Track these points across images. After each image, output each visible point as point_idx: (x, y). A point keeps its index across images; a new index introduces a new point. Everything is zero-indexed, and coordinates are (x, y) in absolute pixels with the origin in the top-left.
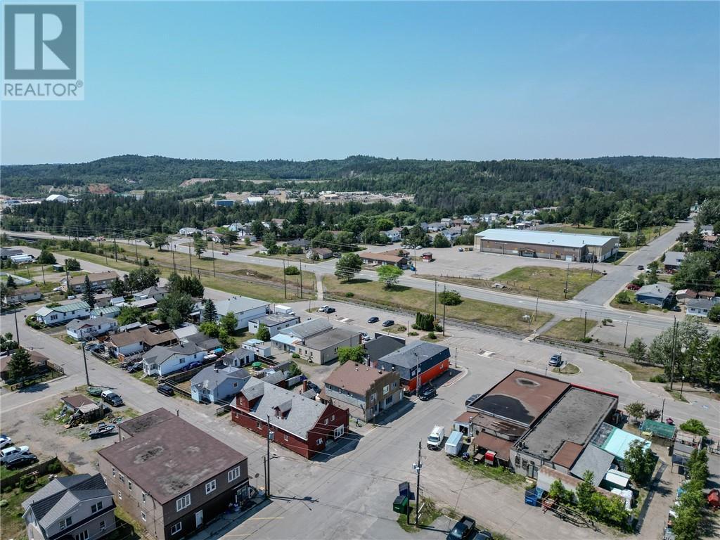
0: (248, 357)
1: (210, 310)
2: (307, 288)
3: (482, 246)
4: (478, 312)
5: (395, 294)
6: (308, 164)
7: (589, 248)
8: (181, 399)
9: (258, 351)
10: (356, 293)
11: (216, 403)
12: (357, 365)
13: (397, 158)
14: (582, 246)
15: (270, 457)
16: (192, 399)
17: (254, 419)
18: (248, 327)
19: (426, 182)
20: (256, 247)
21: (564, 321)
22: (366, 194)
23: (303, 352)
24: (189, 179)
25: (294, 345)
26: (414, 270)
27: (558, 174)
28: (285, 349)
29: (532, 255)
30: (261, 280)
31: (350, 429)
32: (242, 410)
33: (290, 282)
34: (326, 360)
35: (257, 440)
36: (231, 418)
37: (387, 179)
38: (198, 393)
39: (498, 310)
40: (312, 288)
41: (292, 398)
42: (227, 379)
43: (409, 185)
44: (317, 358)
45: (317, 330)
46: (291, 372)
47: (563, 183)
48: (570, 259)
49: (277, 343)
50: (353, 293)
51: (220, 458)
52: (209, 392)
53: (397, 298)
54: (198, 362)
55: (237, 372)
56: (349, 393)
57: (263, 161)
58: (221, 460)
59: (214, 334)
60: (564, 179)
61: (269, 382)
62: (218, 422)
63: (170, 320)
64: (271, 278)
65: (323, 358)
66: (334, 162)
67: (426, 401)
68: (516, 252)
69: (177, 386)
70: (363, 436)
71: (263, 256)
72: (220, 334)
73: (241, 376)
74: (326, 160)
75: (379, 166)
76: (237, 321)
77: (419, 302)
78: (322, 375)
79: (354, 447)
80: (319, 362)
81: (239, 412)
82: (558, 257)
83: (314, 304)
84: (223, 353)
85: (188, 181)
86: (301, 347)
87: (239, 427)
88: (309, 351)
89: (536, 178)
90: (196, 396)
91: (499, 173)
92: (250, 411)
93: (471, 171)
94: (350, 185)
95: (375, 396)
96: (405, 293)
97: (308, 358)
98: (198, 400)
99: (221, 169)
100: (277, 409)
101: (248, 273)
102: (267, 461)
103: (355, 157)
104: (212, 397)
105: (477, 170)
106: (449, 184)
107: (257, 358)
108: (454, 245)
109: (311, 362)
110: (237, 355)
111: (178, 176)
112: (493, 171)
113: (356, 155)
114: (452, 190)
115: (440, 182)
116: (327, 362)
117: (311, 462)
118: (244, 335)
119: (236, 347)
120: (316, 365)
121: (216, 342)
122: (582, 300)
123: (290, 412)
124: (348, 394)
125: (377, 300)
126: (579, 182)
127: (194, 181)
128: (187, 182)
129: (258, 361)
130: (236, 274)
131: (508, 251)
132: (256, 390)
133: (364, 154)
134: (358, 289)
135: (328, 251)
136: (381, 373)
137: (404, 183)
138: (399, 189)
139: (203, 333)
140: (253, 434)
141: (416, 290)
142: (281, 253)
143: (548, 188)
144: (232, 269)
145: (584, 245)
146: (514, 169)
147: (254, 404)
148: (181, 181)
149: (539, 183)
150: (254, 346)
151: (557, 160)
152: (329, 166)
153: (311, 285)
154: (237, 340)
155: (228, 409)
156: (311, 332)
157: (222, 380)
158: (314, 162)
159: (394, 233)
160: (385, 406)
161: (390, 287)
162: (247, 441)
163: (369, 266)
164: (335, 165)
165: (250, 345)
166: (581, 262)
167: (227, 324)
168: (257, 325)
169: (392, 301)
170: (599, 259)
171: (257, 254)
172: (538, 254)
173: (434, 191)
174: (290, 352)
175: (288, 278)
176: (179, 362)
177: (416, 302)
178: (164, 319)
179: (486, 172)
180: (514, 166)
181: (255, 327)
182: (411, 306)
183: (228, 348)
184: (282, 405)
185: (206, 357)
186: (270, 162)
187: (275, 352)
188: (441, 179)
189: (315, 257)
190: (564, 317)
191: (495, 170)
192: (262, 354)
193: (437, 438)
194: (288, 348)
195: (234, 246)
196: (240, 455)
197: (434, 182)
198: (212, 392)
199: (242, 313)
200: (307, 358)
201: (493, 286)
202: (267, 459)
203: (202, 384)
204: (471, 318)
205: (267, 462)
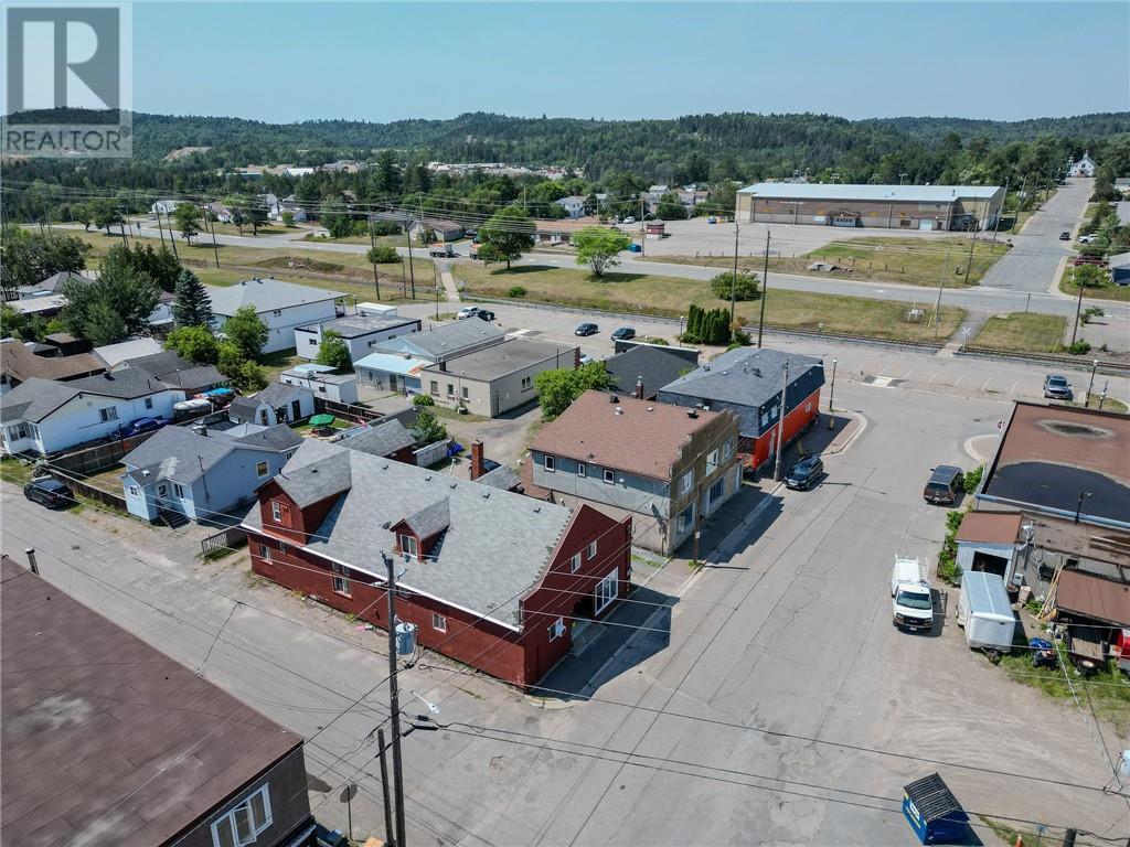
0: (296, 405)
1: (190, 296)
2: (423, 283)
3: (754, 211)
4: (805, 311)
5: (616, 287)
6: (391, 126)
7: (964, 204)
8: (94, 515)
9: (323, 390)
10: (530, 287)
11: (201, 523)
12: (616, 401)
13: (544, 117)
14: (954, 199)
15: (404, 728)
16: (129, 515)
17: (326, 564)
18: (295, 348)
19: (600, 147)
20: (307, 230)
21: (995, 318)
22: (498, 167)
23: (442, 390)
24: (180, 148)
25: (418, 375)
26: (638, 249)
27: (814, 136)
28: (394, 388)
29: (854, 223)
30: (322, 274)
31: (634, 580)
32: (283, 540)
33: (383, 275)
34: (502, 408)
35: (336, 634)
36: (248, 566)
37: (531, 144)
38: (142, 495)
39: (844, 304)
40: (432, 283)
41: (446, 492)
42: (235, 450)
43: (571, 151)
44: (481, 402)
45: (468, 342)
46: (420, 432)
47: (824, 149)
48: (930, 226)
49: (371, 373)
50: (524, 287)
51: (172, 749)
52: (179, 490)
53: (619, 292)
54: (160, 418)
55: (264, 435)
56: (611, 474)
57: (311, 122)
58: (179, 759)
59: (205, 355)
60: (825, 143)
61: (364, 450)
62: (208, 580)
63: (92, 330)
64: (340, 269)
65: (495, 401)
66: (437, 124)
67: (806, 490)
68: (821, 219)
69: (88, 483)
70: (677, 600)
71: (323, 239)
72: (222, 354)
73: (278, 445)
74: (422, 121)
75: (516, 126)
76: (266, 330)
77: (671, 297)
78: (501, 439)
79: (663, 640)
80: (487, 411)
81: (273, 544)
82: (905, 224)
83: (443, 308)
84: (230, 398)
85: (179, 151)
86: (435, 377)
87: (276, 592)
88: (458, 385)
89: (779, 142)
90: (138, 503)
91: (718, 136)
92: (308, 541)
93: (671, 132)
94: (470, 153)
95: (688, 479)
96: (633, 284)
97: (457, 403)
98: (146, 516)
99: (237, 132)
100: (402, 529)
101: (291, 264)
102: (390, 745)
103: (470, 115)
104: (188, 506)
105: (681, 130)
106: (639, 150)
107: (320, 406)
108: (692, 217)
109: (465, 412)
110: (265, 401)
111: (158, 144)
112: (707, 132)
113: (473, 111)
114: (646, 159)
115: (624, 146)
116: (506, 412)
117: (536, 702)
118: (287, 364)
119: (262, 385)
120: (480, 419)
121: (212, 374)
122: (1000, 286)
123: (448, 538)
124: (609, 476)
125: (580, 299)
126: (848, 149)
127: (187, 151)
128: (176, 154)
129: (324, 411)
130: (268, 267)
131: (805, 218)
132: (325, 475)
133: (488, 111)
134: (534, 282)
135: (453, 225)
136: (693, 416)
137: (563, 148)
138: (555, 159)
139: (176, 352)
140: (321, 612)
141: (656, 278)
142: (357, 234)
143: (801, 157)
144: (257, 258)
145: (955, 198)
146: (742, 128)
147: (320, 516)
148: (164, 152)
149: (784, 151)
150: (311, 378)
151: (807, 114)
152: (427, 130)
153: (430, 278)
154: (268, 372)
155: (239, 540)
156: (456, 347)
157: (220, 455)
158: (401, 124)
159: (572, 203)
160: (709, 508)
161: (598, 276)
162: (304, 637)
163: (544, 246)
164: (438, 128)
165: (304, 377)
166: (951, 230)
167: (240, 336)
168: (318, 337)
169: (611, 299)
170: (983, 224)
171: (309, 238)
172: (865, 220)
173: (616, 161)
174: (405, 394)
175: (381, 268)
176: (98, 418)
177: (665, 298)
178: (77, 329)
179: (696, 134)
180: (742, 122)
181: (313, 342)
182: (657, 306)
183: (244, 386)
184: (420, 517)
185: (180, 406)
186: (324, 125)
187: (366, 393)
188: (624, 141)
189: (429, 235)
190: (990, 311)
191: (711, 130)
192: (333, 395)
193: (924, 597)
194: (400, 386)
195: (264, 228)
196: (270, 727)
197: (614, 146)
198: (188, 491)
199: (277, 312)
200: (452, 405)
201: (811, 267)
202: (388, 739)
203: (155, 468)
204: (795, 321)
205: (389, 753)
